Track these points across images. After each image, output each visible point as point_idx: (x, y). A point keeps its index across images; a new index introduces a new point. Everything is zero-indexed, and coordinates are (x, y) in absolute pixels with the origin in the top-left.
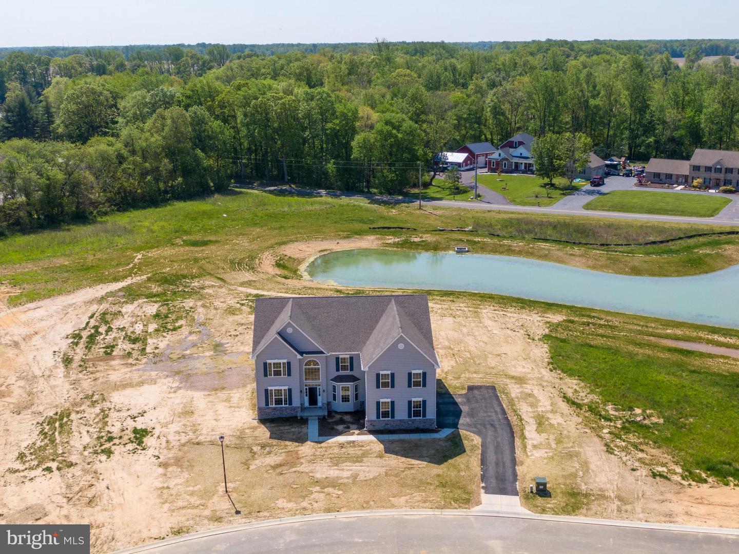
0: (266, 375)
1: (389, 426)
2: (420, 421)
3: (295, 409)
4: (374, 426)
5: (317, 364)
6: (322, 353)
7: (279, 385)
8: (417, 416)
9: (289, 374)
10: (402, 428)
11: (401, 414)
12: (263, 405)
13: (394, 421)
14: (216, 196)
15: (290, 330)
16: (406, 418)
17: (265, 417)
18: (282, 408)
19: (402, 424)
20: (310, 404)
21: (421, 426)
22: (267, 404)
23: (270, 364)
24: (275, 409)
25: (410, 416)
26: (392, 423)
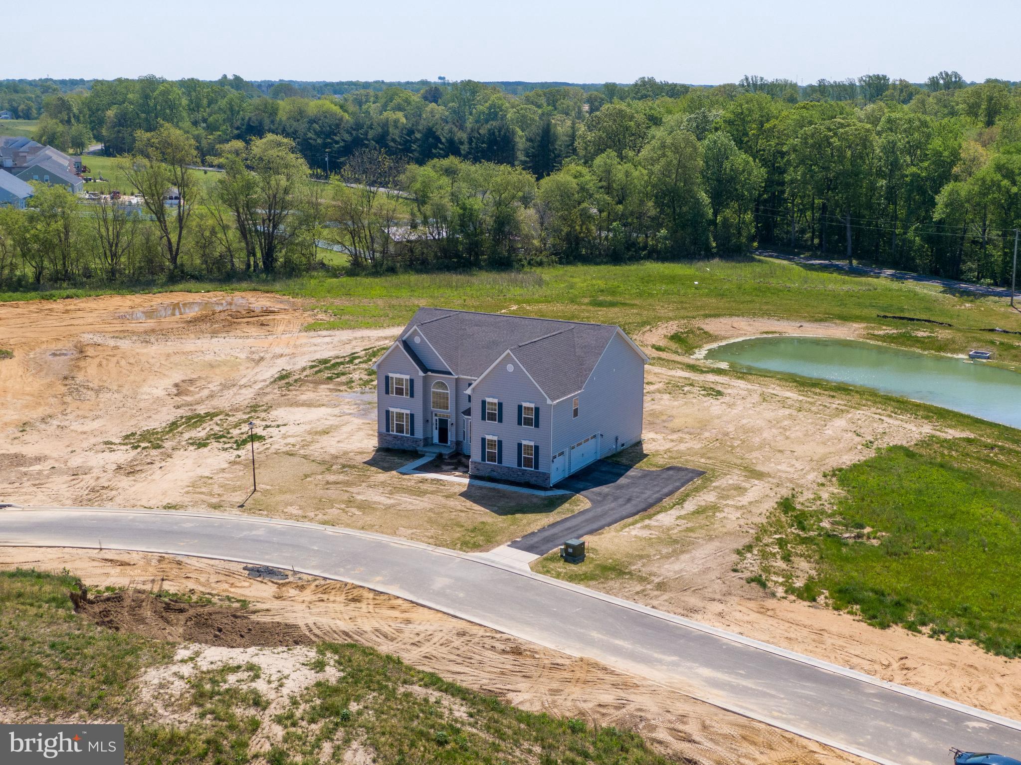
0: (387, 392)
1: (495, 473)
2: (531, 473)
3: (416, 441)
4: (478, 469)
5: (446, 388)
6: (450, 374)
7: (401, 408)
8: (528, 467)
9: (412, 396)
10: (510, 479)
11: (510, 460)
12: (384, 430)
13: (501, 468)
14: (716, 261)
15: (417, 340)
16: (515, 466)
17: (385, 445)
18: (402, 437)
19: (511, 473)
20: (440, 441)
21: (533, 481)
22: (388, 430)
23: (392, 378)
24: (395, 437)
25: (519, 464)
26: (499, 471)
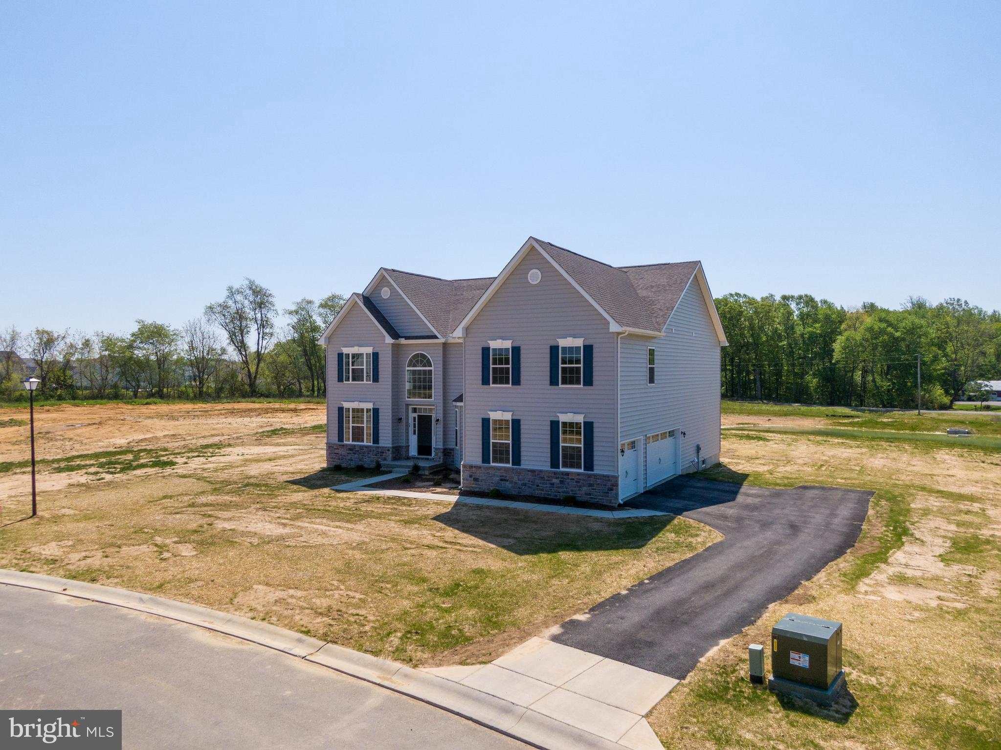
0: (340, 379)
1: (507, 483)
4: (476, 480)
5: (429, 363)
6: (433, 337)
7: (359, 401)
8: (572, 466)
9: (376, 379)
10: (537, 493)
11: (535, 456)
12: (335, 440)
13: (519, 473)
15: (385, 293)
16: (546, 466)
17: (336, 463)
18: (362, 447)
19: (538, 481)
20: (420, 453)
21: (582, 494)
22: (341, 438)
23: (346, 355)
24: (352, 448)
25: (554, 464)
26: (515, 479)
